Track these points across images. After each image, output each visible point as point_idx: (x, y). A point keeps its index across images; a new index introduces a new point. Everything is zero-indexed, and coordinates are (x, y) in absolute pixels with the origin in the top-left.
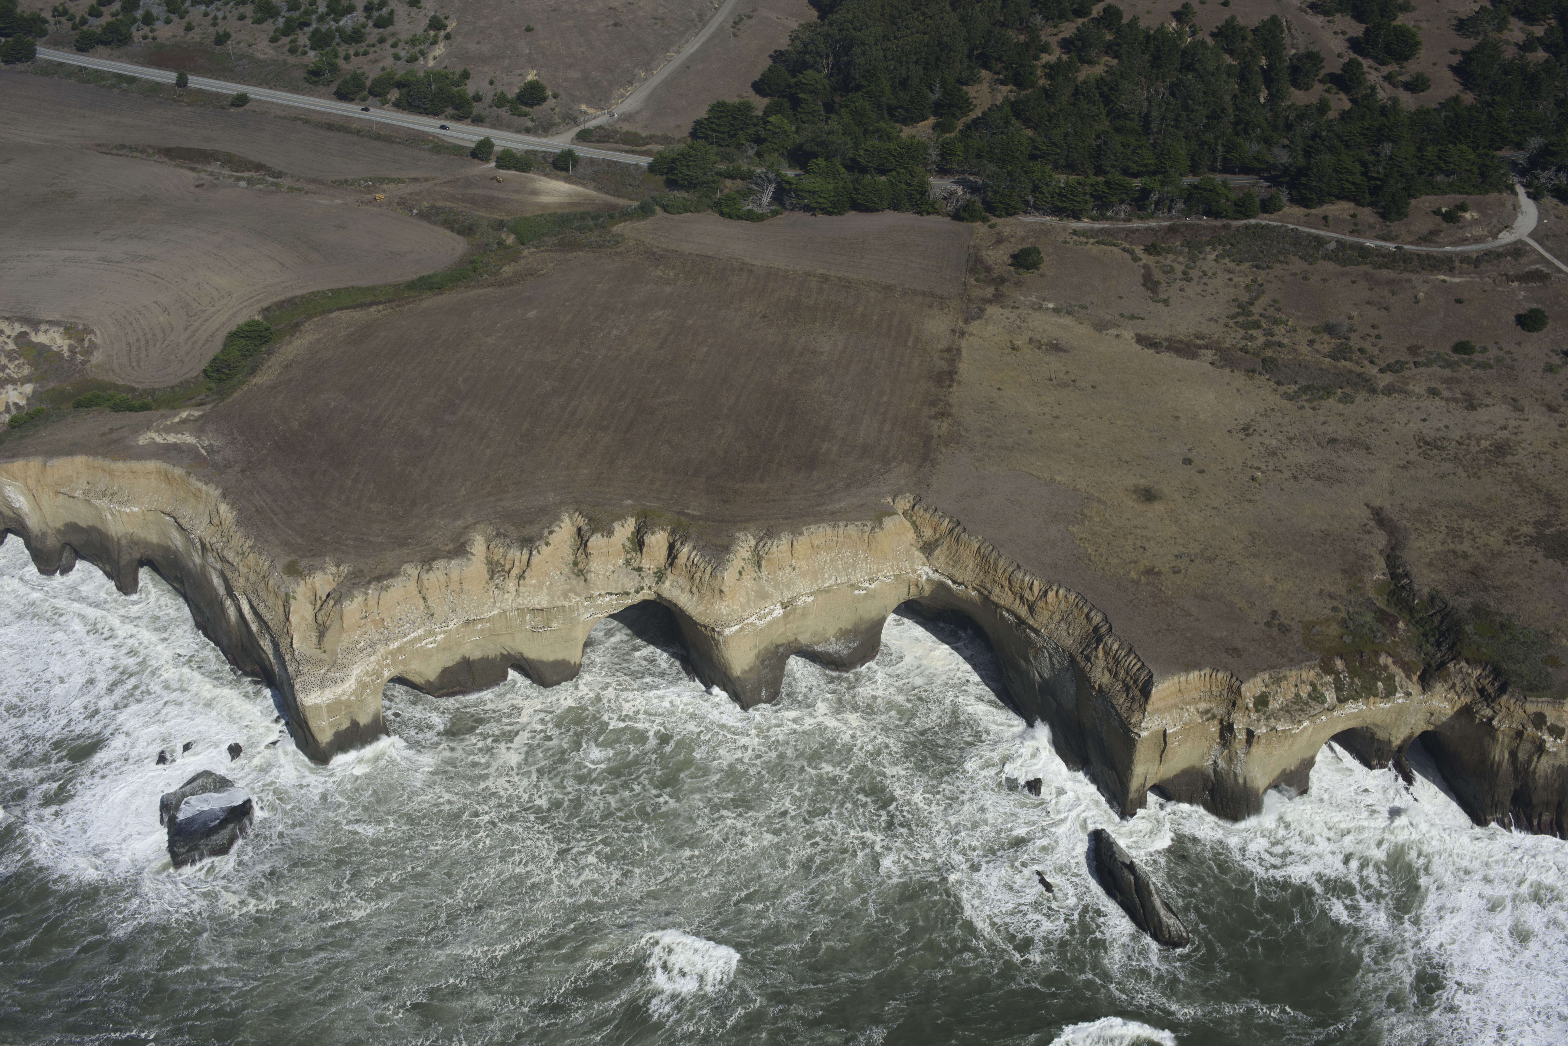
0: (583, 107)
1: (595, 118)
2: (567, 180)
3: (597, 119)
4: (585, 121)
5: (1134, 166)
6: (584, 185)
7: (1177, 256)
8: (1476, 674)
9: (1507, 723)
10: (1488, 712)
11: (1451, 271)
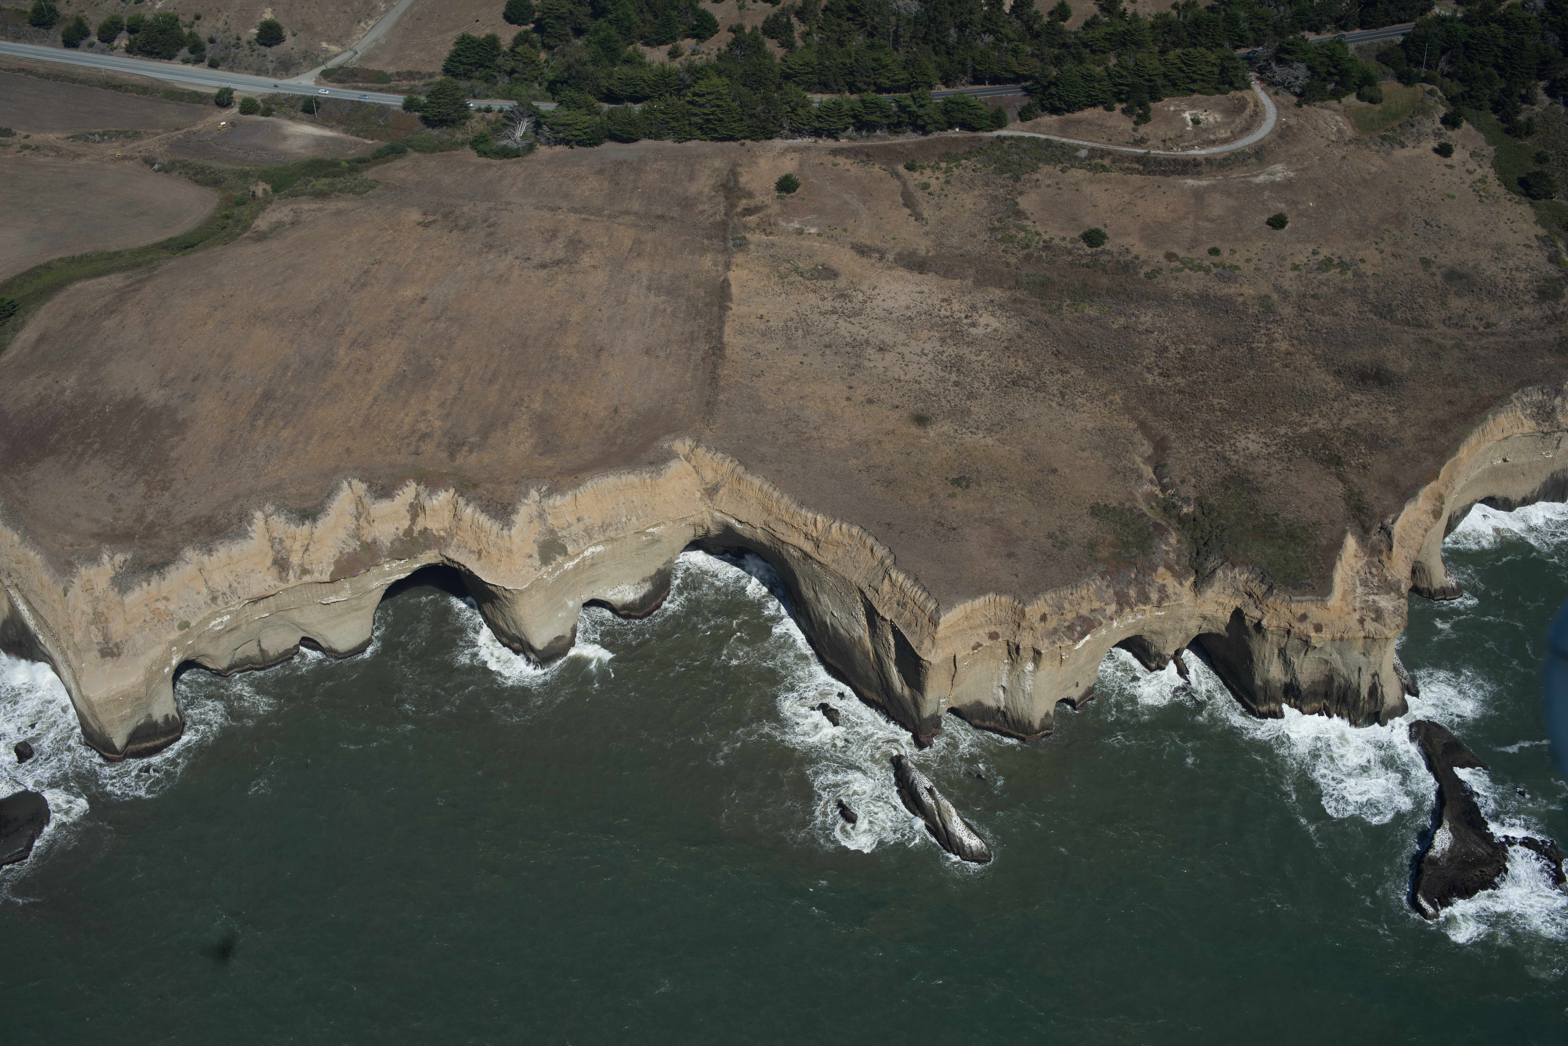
0: (324, 45)
1: (336, 55)
2: (313, 122)
3: (340, 57)
4: (327, 59)
5: (887, 82)
6: (331, 128)
7: (934, 172)
8: (1244, 577)
9: (1275, 623)
10: (1257, 614)
11: (1198, 175)
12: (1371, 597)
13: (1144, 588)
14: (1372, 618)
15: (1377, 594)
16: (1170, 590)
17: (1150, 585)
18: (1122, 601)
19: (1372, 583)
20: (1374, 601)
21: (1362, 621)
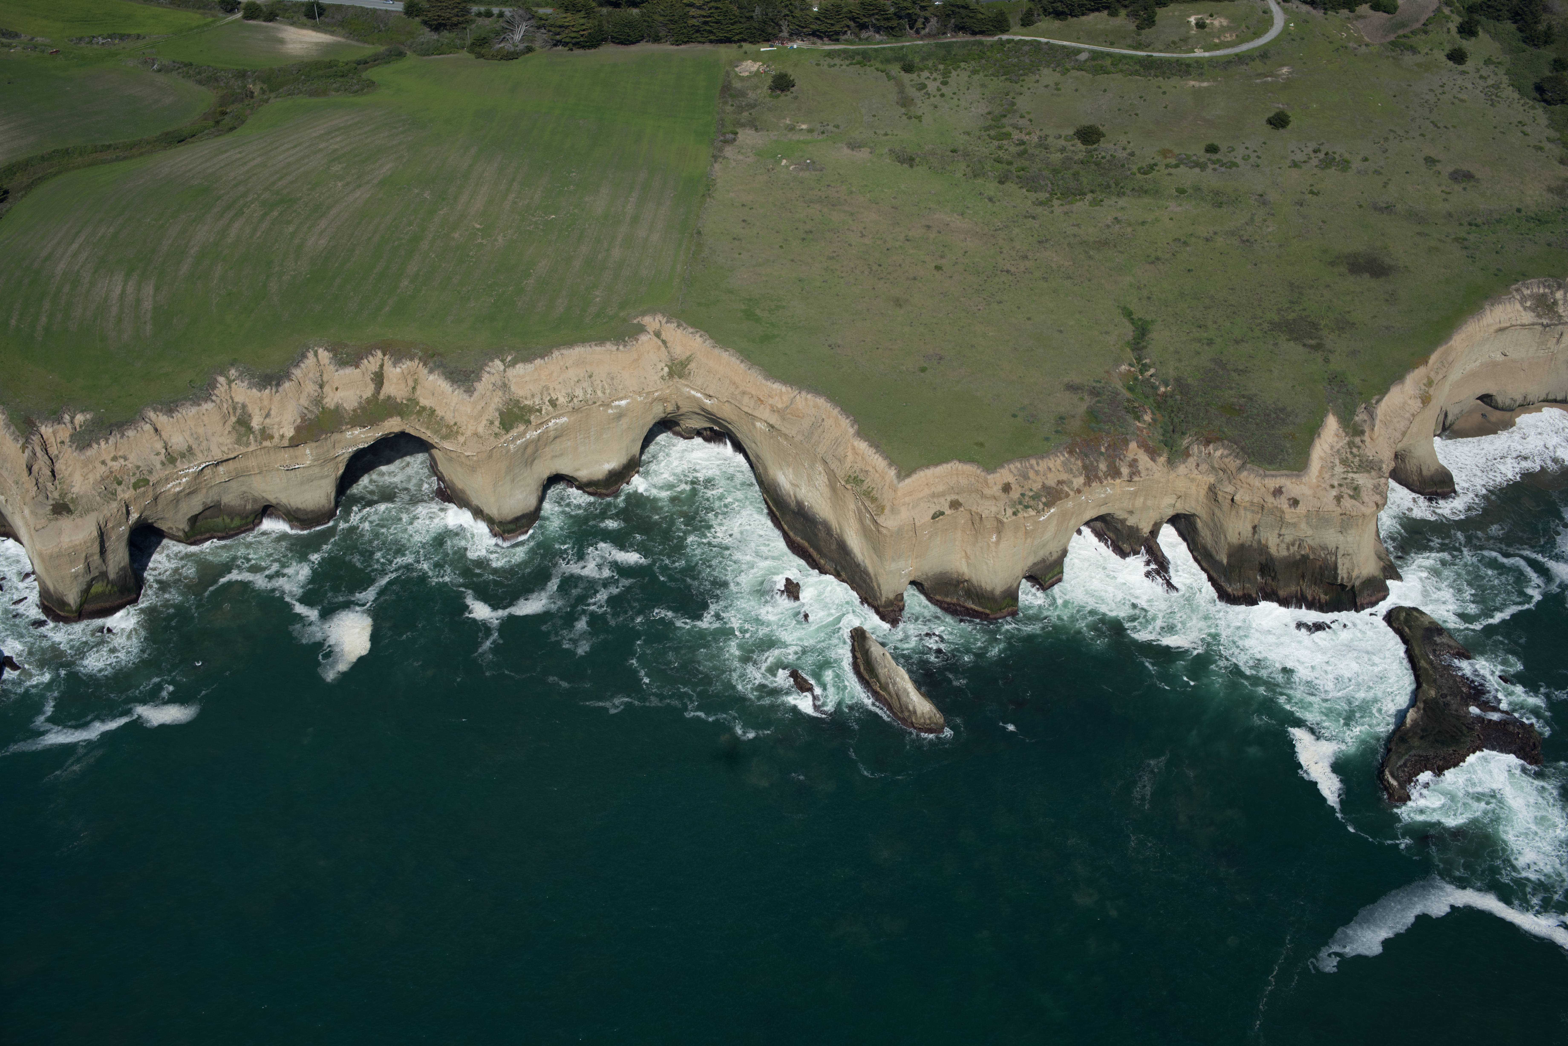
2: (315, 28)
6: (332, 33)
7: (931, 73)
8: (1218, 453)
9: (1247, 498)
10: (1230, 489)
11: (1201, 76)
12: (1350, 475)
13: (1114, 463)
14: (1350, 495)
15: (1356, 473)
16: (1141, 467)
17: (1120, 459)
18: (1091, 476)
19: (1352, 462)
20: (1353, 479)
21: (1338, 498)
